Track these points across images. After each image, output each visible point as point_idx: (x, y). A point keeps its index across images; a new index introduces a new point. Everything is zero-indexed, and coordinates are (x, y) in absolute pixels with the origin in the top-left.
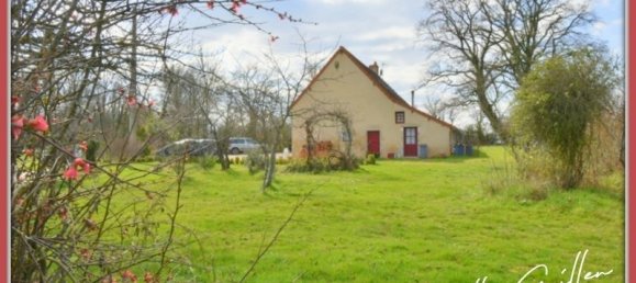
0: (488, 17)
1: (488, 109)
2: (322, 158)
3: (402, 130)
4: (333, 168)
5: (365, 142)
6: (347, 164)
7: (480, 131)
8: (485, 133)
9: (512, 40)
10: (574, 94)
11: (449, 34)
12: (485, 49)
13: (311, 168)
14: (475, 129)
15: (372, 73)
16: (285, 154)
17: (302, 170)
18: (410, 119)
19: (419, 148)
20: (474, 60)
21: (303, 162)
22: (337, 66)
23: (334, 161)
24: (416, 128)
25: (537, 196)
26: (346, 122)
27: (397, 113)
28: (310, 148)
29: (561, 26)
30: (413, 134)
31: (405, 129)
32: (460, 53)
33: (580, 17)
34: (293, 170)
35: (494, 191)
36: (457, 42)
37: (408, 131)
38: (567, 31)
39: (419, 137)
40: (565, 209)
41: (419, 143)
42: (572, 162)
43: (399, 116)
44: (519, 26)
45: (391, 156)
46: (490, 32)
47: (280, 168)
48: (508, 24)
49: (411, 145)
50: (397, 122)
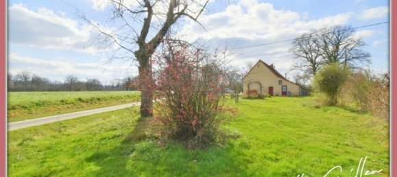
0: (318, 46)
2: (252, 95)
3: (281, 86)
4: (256, 98)
5: (268, 91)
6: (260, 97)
9: (327, 53)
10: (332, 77)
11: (301, 53)
12: (316, 57)
13: (249, 98)
15: (271, 68)
16: (241, 94)
17: (247, 98)
18: (284, 83)
19: (287, 93)
20: (312, 61)
21: (247, 96)
22: (258, 66)
23: (256, 96)
24: (286, 86)
25: (317, 107)
26: (260, 84)
28: (249, 92)
29: (349, 47)
30: (285, 88)
32: (306, 59)
33: (358, 44)
34: (244, 98)
35: (304, 106)
36: (305, 55)
37: (283, 87)
38: (352, 49)
39: (287, 89)
40: (325, 111)
41: (287, 91)
42: (333, 98)
43: (280, 82)
44: (331, 48)
45: (277, 95)
46: (318, 51)
47: (240, 98)
48: (326, 47)
49: (284, 92)
50: (279, 84)
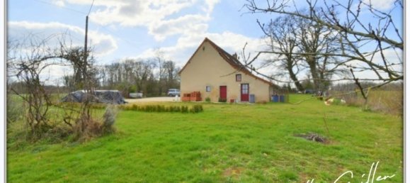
1: (293, 76)
3: (240, 85)
5: (219, 93)
7: (289, 87)
8: (292, 88)
14: (287, 85)
18: (245, 79)
19: (250, 97)
20: (287, 54)
22: (204, 49)
24: (248, 84)
27: (237, 75)
30: (247, 88)
31: (242, 85)
37: (244, 86)
39: (250, 89)
41: (250, 93)
43: (238, 77)
45: (232, 102)
49: (245, 95)
50: (237, 80)
